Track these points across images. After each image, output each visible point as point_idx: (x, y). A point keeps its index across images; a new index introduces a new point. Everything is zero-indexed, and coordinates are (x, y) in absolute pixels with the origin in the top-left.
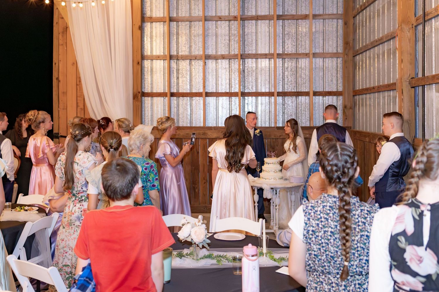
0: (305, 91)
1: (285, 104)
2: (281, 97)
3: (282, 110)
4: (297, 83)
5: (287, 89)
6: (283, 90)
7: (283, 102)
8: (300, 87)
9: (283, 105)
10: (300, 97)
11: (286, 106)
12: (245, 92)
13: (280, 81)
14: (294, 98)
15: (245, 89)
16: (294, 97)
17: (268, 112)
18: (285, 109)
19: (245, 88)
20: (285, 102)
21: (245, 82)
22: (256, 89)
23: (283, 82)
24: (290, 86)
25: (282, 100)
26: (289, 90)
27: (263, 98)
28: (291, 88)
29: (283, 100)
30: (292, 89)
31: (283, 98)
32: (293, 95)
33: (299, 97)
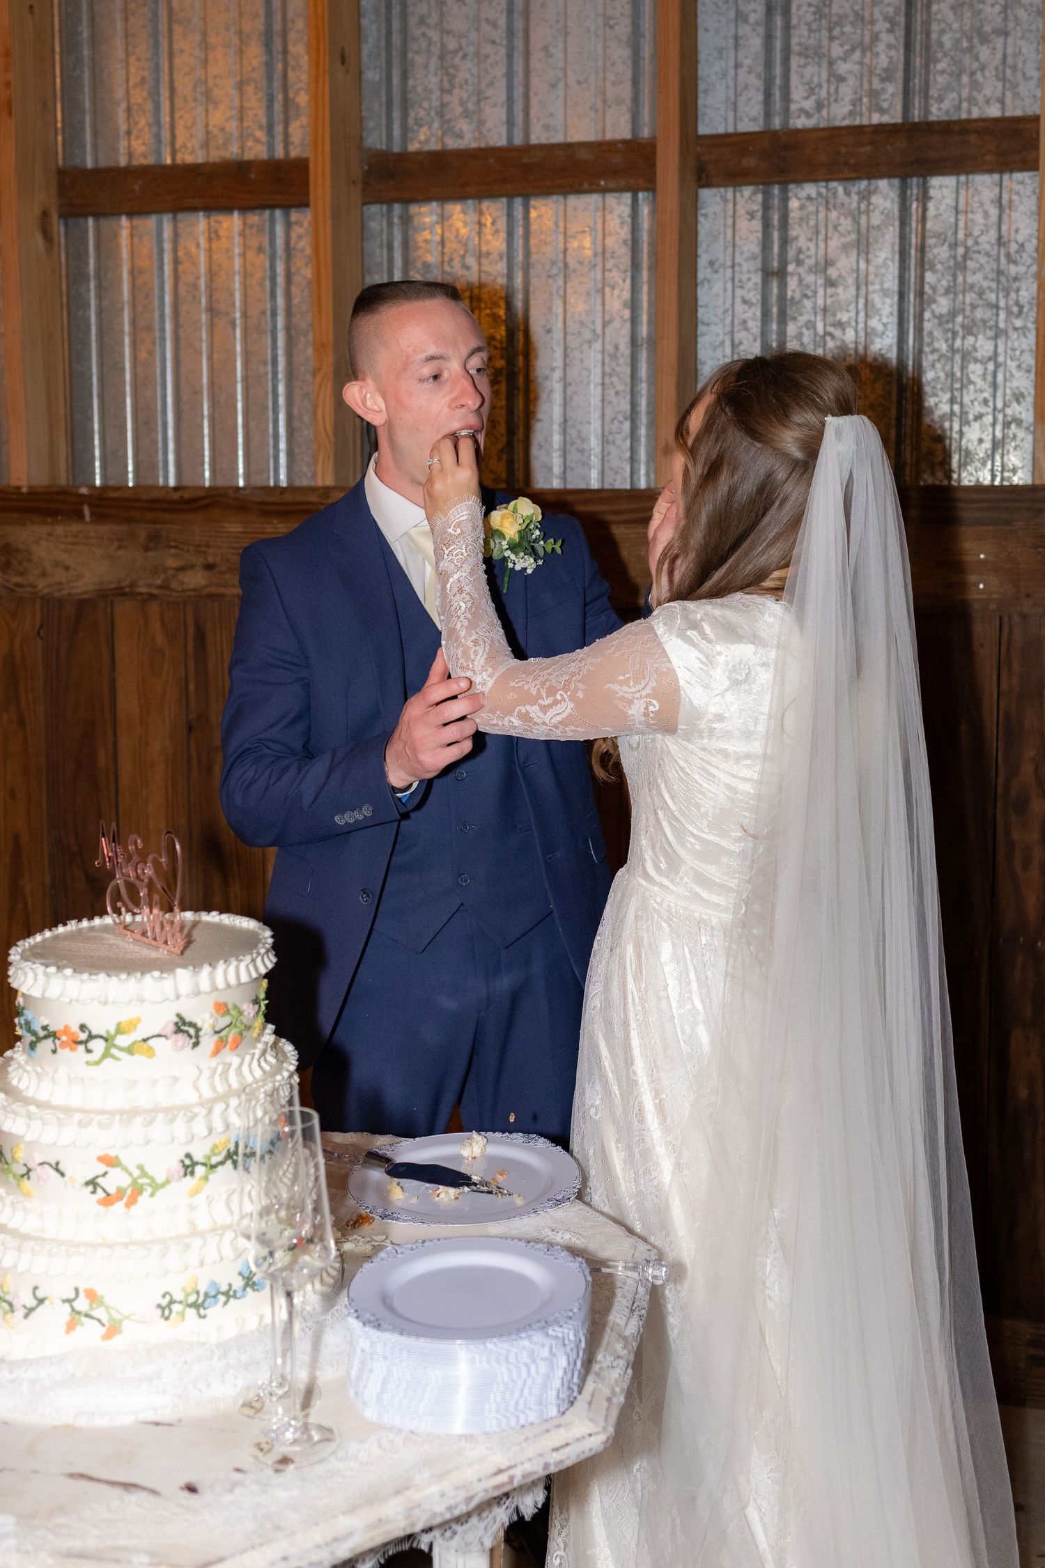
0: (994, 112)
1: (784, 263)
2: (747, 191)
3: (755, 326)
4: (918, 37)
5: (809, 105)
6: (768, 115)
7: (766, 244)
8: (941, 80)
9: (767, 273)
10: (943, 188)
11: (792, 283)
12: (403, 157)
13: (745, 30)
14: (885, 195)
15: (405, 129)
16: (883, 184)
17: (625, 350)
18: (783, 319)
19: (405, 116)
20: (785, 242)
21: (404, 54)
22: (510, 122)
23: (769, 38)
24: (842, 68)
25: (757, 225)
26: (840, 114)
27: (584, 207)
28: (846, 91)
29: (766, 226)
30: (856, 102)
31: (766, 207)
32: (869, 170)
33: (935, 181)
